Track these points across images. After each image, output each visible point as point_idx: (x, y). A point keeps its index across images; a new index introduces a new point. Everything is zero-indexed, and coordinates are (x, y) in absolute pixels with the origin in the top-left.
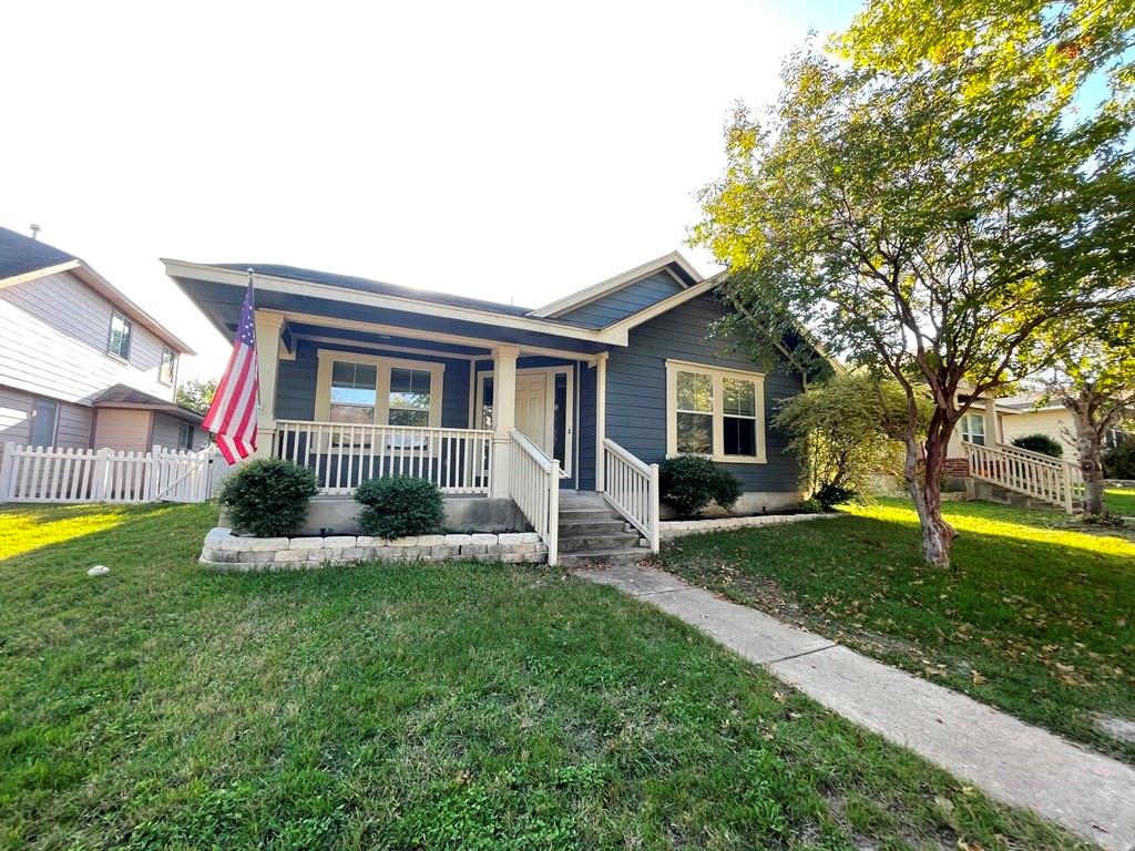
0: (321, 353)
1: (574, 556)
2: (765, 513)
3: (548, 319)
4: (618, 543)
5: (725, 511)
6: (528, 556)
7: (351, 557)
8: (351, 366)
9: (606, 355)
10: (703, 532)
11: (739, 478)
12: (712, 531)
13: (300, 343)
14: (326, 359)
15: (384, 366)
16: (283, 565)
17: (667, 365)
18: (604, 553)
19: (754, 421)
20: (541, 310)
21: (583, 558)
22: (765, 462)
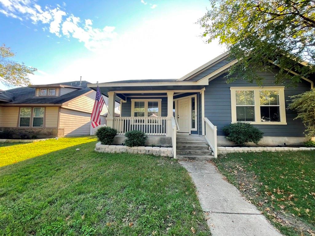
0: (132, 100)
1: (182, 156)
2: (285, 146)
3: (185, 80)
4: (203, 153)
5: (255, 144)
6: (169, 155)
7: (121, 151)
8: (139, 102)
9: (204, 89)
10: (241, 152)
11: (262, 131)
12: (246, 152)
13: (128, 98)
14: (133, 101)
15: (146, 101)
16: (107, 152)
17: (231, 89)
18: (195, 156)
19: (279, 107)
20: (181, 79)
21: (186, 157)
22: (286, 124)
